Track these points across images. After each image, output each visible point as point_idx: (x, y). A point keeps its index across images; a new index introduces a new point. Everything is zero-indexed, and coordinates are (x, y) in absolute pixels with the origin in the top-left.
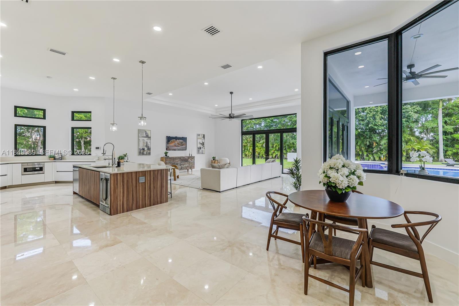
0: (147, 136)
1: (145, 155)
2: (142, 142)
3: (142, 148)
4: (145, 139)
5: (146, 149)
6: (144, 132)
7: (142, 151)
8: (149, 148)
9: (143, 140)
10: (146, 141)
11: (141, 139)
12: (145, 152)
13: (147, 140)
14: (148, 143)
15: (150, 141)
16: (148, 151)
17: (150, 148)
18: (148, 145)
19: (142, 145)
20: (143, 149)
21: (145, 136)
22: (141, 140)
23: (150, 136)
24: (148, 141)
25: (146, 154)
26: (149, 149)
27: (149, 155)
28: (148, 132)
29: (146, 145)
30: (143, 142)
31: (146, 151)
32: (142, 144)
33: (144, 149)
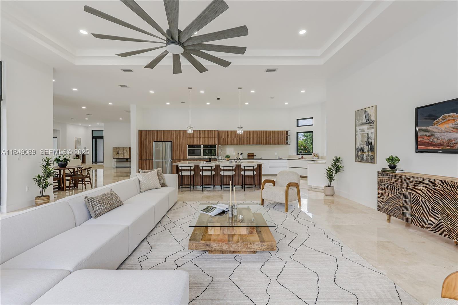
0: (370, 122)
1: (365, 162)
2: (360, 136)
3: (360, 147)
4: (365, 127)
5: (366, 148)
6: (364, 112)
7: (360, 153)
8: (371, 147)
9: (362, 130)
10: (367, 131)
11: (358, 129)
12: (365, 155)
13: (368, 129)
14: (369, 136)
15: (373, 130)
16: (370, 154)
17: (374, 148)
18: (370, 141)
19: (360, 141)
20: (362, 149)
21: (364, 121)
22: (358, 131)
23: (373, 119)
24: (370, 131)
25: (367, 162)
26: (372, 149)
27: (371, 162)
28: (371, 112)
29: (366, 140)
30: (362, 134)
31: (367, 153)
32: (360, 138)
33: (364, 148)
